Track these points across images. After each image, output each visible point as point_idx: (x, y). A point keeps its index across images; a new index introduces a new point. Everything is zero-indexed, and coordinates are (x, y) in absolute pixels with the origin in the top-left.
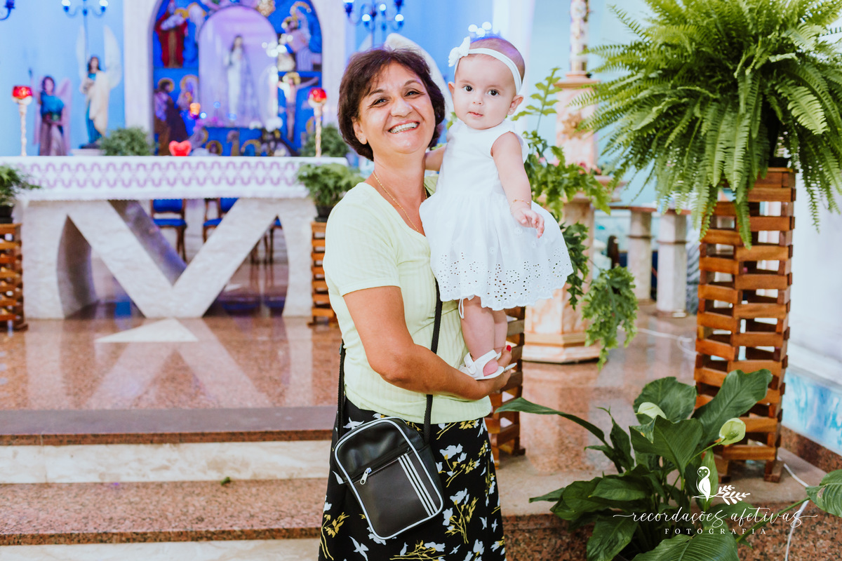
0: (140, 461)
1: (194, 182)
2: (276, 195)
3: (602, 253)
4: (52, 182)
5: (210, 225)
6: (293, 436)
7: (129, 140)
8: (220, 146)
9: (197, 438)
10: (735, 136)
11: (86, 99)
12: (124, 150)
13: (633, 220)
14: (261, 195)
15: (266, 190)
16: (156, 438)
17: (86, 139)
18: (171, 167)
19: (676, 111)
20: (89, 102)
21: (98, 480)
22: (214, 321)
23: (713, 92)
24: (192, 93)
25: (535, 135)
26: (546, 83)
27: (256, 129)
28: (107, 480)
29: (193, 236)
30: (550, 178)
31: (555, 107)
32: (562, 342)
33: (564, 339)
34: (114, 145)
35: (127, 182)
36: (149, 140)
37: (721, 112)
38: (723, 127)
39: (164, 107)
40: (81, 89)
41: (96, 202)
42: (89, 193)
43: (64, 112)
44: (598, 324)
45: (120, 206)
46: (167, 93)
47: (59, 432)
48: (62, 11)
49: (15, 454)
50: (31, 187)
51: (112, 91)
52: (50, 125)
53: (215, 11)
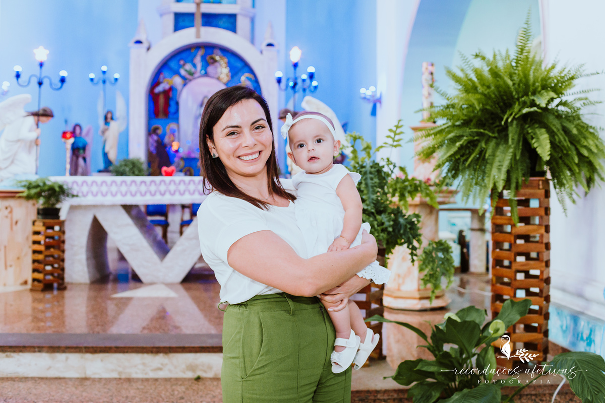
0: (144, 364)
1: (177, 193)
3: (454, 242)
4: (85, 193)
5: (185, 224)
7: (131, 166)
8: (192, 171)
9: (180, 350)
10: (504, 158)
11: (103, 139)
12: (128, 173)
13: (472, 218)
18: (163, 183)
19: (472, 144)
20: (105, 141)
21: (118, 376)
22: (188, 285)
23: (493, 133)
24: (174, 135)
25: (388, 160)
26: (394, 129)
28: (123, 376)
29: (173, 232)
30: (399, 186)
31: (401, 143)
32: (418, 296)
33: (420, 294)
34: (121, 169)
35: (133, 193)
36: (145, 167)
37: (498, 145)
38: (498, 153)
39: (155, 144)
40: (100, 133)
41: (113, 206)
42: (109, 200)
43: (87, 148)
44: (428, 275)
45: (128, 208)
46: (157, 135)
47: (94, 345)
48: (89, 81)
49: (67, 359)
50: (73, 196)
51: (120, 134)
52: (77, 157)
53: (190, 80)
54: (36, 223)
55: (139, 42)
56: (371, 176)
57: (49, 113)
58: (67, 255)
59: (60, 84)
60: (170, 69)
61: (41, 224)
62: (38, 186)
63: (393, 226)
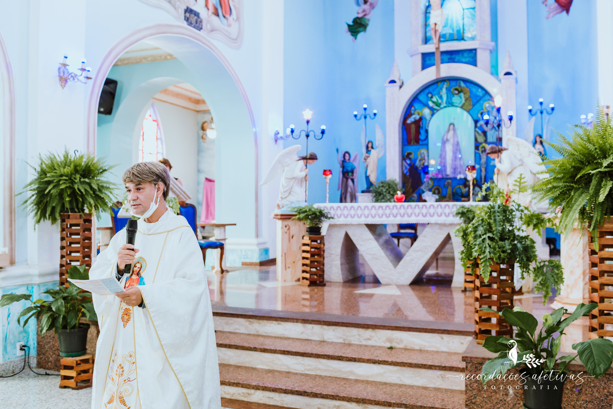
0: (359, 335)
1: (406, 215)
2: (447, 222)
4: (339, 216)
6: (422, 330)
7: (387, 187)
9: (382, 327)
11: (365, 165)
14: (439, 222)
15: (442, 220)
16: (366, 326)
17: (365, 187)
18: (395, 208)
20: (367, 166)
21: (343, 342)
24: (424, 158)
27: (461, 179)
28: (346, 342)
37: (582, 193)
39: (408, 167)
40: (363, 160)
41: (359, 225)
42: (356, 221)
43: (355, 171)
45: (370, 227)
46: (410, 159)
47: (329, 321)
48: (354, 118)
49: (313, 328)
50: (329, 218)
51: (379, 160)
52: (347, 179)
53: (438, 110)
54: (304, 238)
55: (393, 82)
56: (498, 214)
57: (314, 157)
58: (326, 261)
59: (321, 135)
60: (420, 102)
61: (308, 238)
62: (306, 211)
63: (511, 249)
